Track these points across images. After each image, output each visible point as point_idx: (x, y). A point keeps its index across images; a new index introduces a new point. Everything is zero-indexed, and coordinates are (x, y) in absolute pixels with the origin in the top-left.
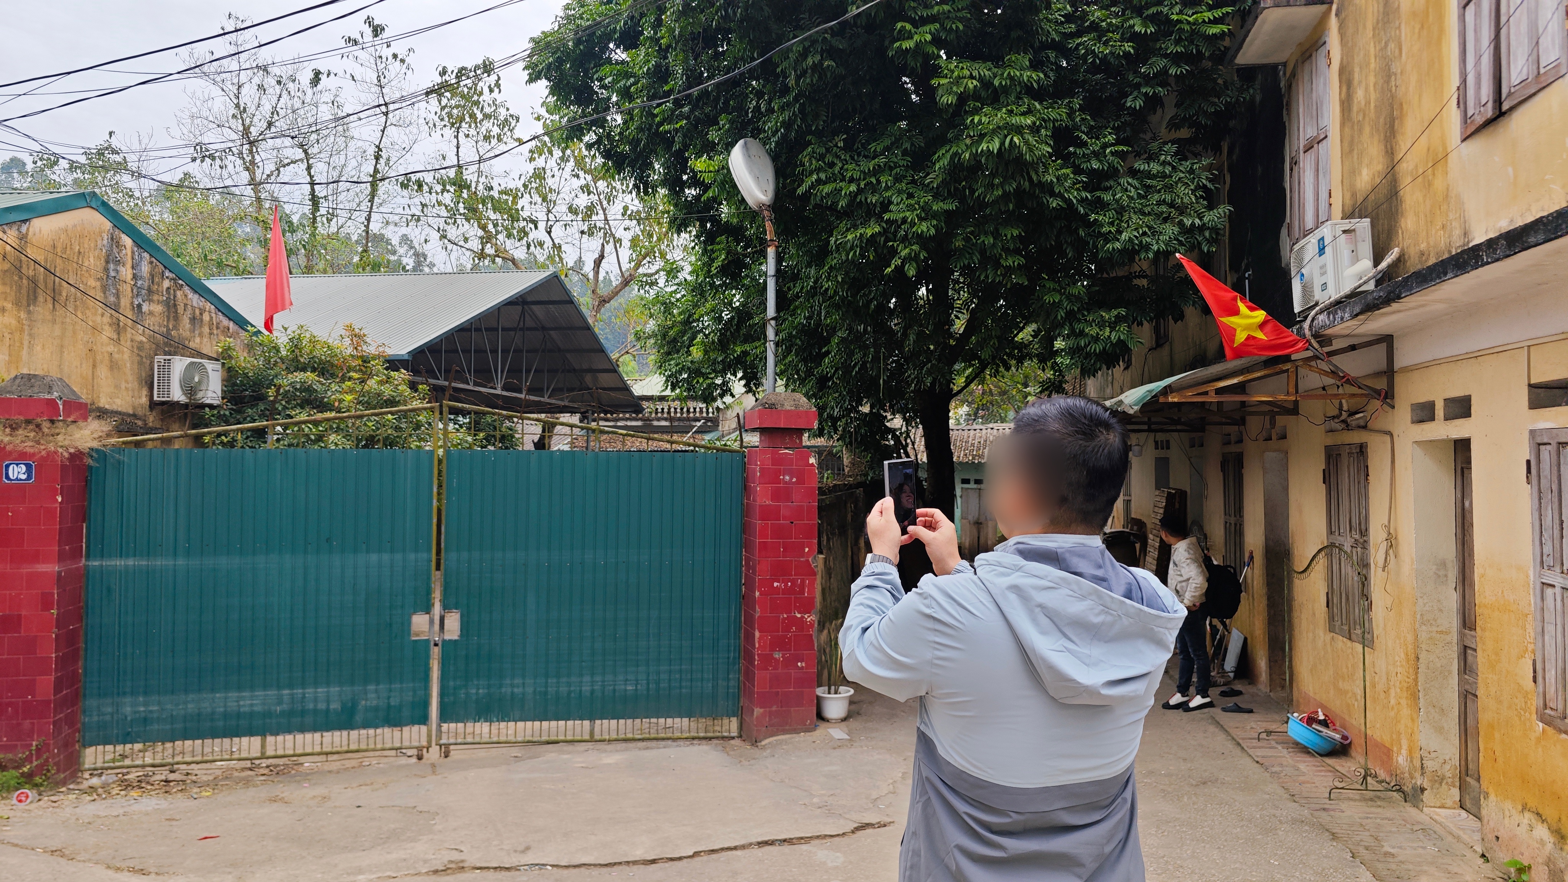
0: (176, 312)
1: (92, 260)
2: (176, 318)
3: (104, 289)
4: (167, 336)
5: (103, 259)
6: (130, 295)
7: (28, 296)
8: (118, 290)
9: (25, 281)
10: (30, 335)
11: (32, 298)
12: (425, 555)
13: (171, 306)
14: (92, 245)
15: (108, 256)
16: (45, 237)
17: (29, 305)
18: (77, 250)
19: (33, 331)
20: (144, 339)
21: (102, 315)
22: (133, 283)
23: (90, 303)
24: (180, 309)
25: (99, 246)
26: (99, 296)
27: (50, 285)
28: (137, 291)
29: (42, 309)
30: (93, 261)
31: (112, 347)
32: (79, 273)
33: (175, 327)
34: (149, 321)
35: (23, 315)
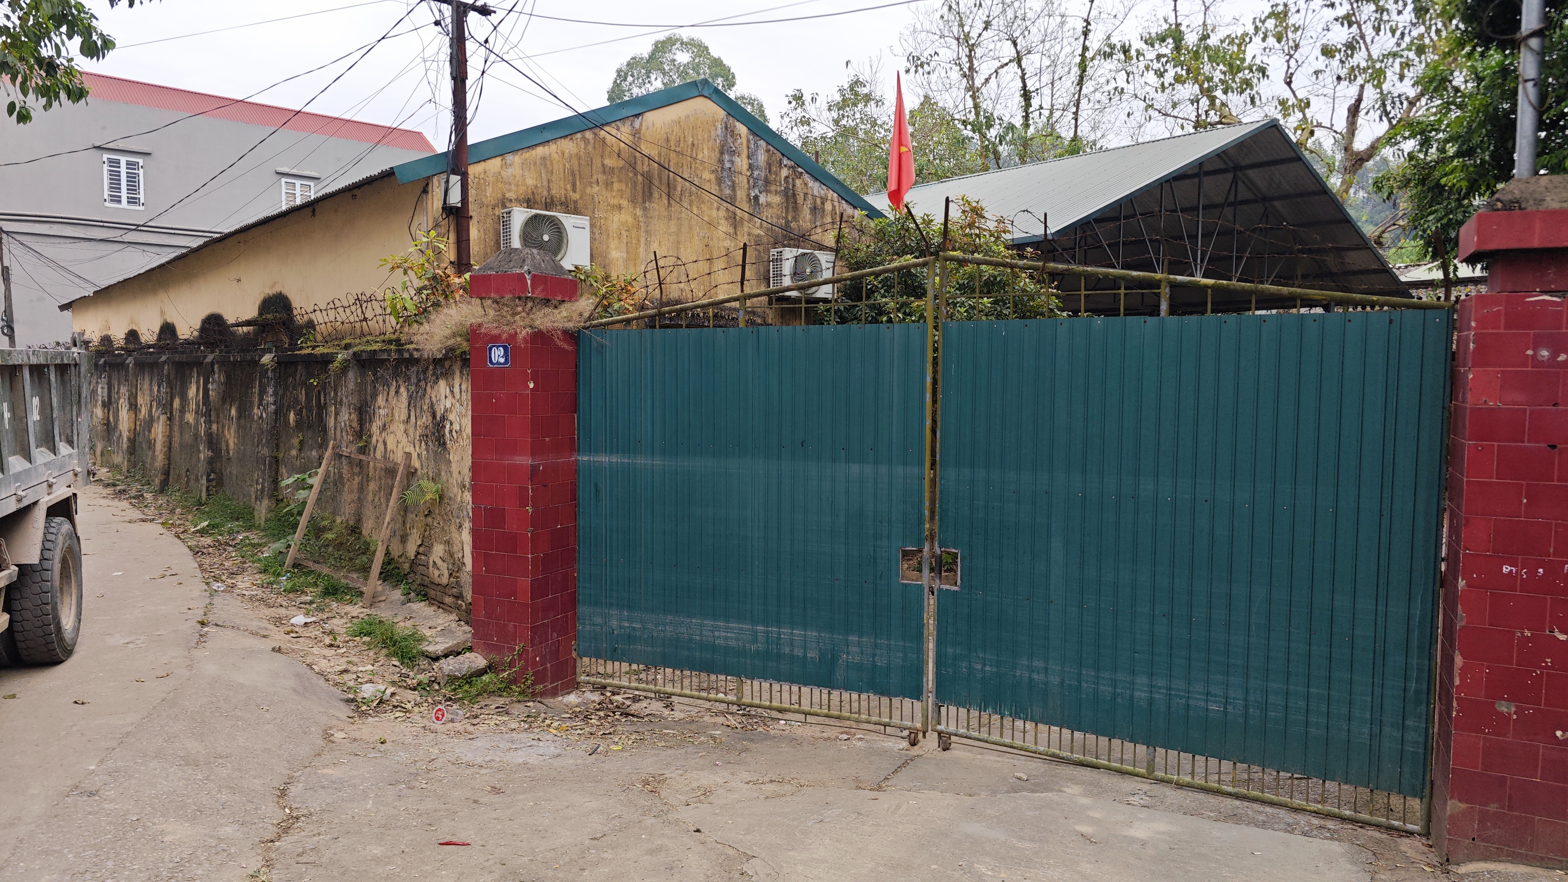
0: (795, 202)
1: (706, 152)
2: (796, 209)
3: (719, 181)
4: (786, 228)
5: (717, 151)
6: (747, 186)
7: (644, 192)
8: (733, 182)
9: (640, 178)
10: (646, 232)
11: (648, 195)
12: (916, 470)
13: (790, 198)
14: (706, 136)
15: (722, 146)
16: (659, 130)
17: (644, 202)
18: (690, 143)
19: (649, 228)
20: (762, 233)
21: (718, 209)
22: (749, 174)
23: (706, 196)
24: (800, 199)
25: (713, 136)
26: (714, 189)
27: (665, 181)
28: (753, 182)
29: (658, 206)
30: (707, 154)
31: (728, 241)
32: (693, 166)
33: (795, 219)
34: (767, 214)
35: (639, 212)
